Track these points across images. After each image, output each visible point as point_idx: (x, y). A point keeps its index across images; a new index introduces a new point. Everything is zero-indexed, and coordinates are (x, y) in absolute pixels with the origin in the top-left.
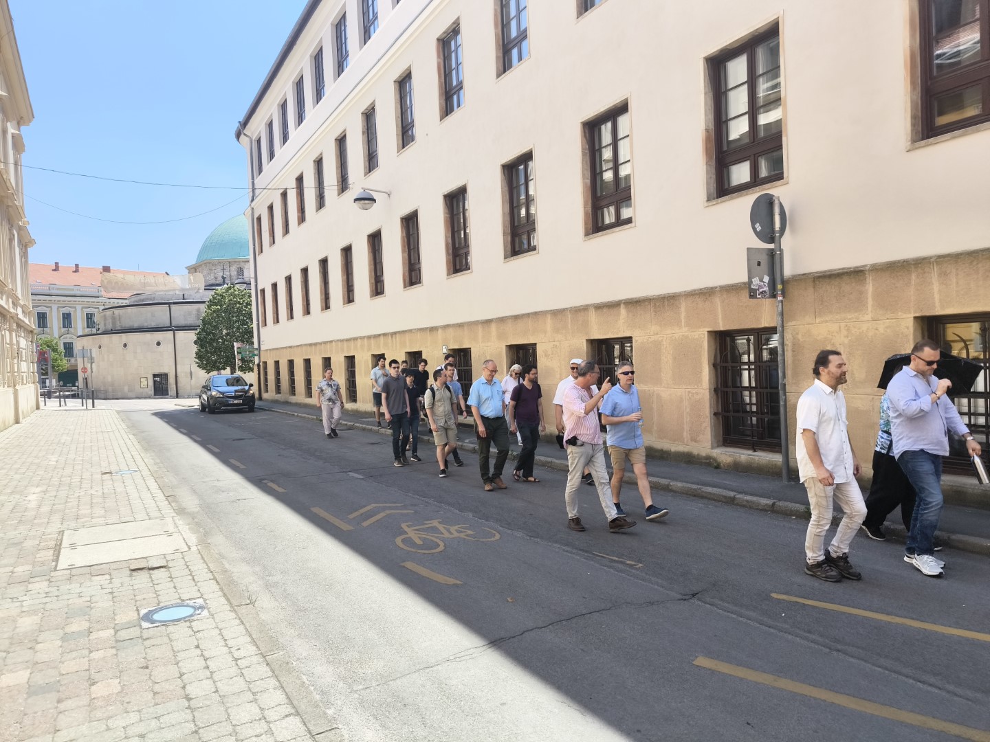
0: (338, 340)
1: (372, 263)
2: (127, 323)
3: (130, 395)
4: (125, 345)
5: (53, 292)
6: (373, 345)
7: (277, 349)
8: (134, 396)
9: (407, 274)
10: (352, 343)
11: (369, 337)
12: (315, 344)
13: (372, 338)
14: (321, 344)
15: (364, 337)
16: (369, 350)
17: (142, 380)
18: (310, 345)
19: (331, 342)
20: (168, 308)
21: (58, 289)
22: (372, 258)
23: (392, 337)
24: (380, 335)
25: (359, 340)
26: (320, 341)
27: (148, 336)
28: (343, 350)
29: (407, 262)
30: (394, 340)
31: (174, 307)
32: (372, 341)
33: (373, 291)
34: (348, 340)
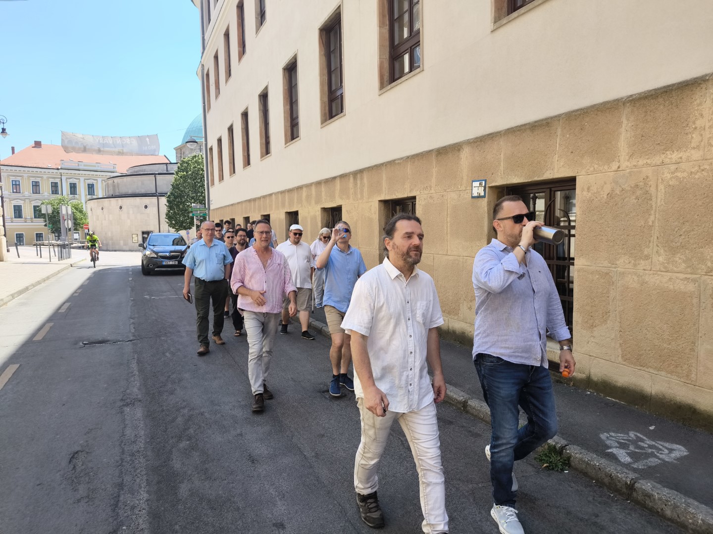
0: (278, 192)
1: (326, 72)
2: (123, 190)
3: (125, 248)
4: (121, 208)
5: (81, 167)
6: (323, 194)
7: (222, 207)
8: (128, 249)
9: (386, 65)
10: (295, 195)
11: (319, 183)
12: (254, 200)
13: (323, 185)
14: (259, 198)
15: (311, 184)
16: (318, 201)
17: (134, 236)
18: (250, 201)
19: (271, 195)
20: (154, 178)
21: (84, 165)
22: (325, 64)
23: (355, 178)
24: (334, 178)
25: (304, 189)
26: (259, 195)
27: (138, 199)
28: (283, 205)
29: (387, 43)
30: (359, 182)
31: (158, 177)
32: (323, 188)
33: (325, 114)
34: (290, 191)
